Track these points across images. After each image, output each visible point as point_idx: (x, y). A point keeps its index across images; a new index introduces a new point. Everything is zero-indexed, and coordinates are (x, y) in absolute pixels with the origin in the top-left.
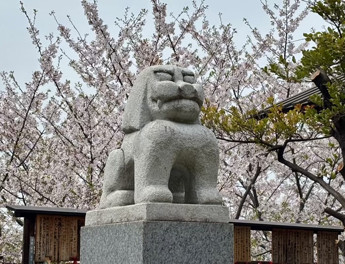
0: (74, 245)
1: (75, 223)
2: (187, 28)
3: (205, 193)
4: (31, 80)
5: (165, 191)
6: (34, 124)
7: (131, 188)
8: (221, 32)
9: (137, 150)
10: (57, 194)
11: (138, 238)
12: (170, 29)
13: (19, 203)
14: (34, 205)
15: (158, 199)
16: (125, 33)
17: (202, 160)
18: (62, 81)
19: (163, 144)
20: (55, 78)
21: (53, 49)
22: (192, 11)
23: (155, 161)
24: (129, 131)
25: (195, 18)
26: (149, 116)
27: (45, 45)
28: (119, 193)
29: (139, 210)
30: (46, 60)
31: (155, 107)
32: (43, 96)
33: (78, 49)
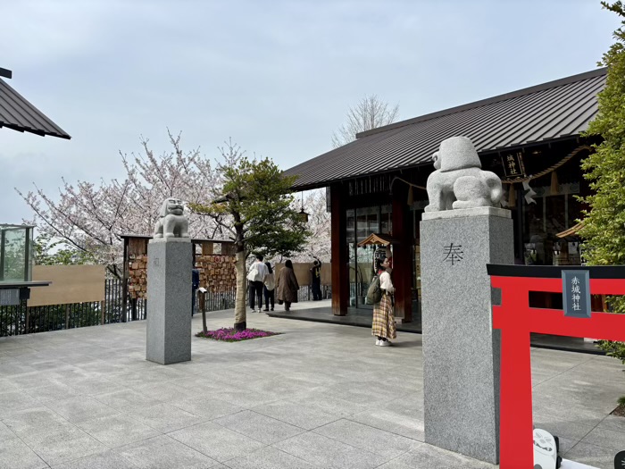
0: (144, 249)
1: (144, 241)
2: (191, 160)
3: (184, 234)
4: (124, 183)
5: (172, 234)
6: (125, 200)
7: (162, 233)
8: (205, 162)
9: (164, 222)
10: (135, 229)
11: (164, 247)
12: (183, 161)
13: (120, 233)
14: (126, 234)
15: (170, 236)
16: (164, 163)
17: (184, 226)
18: (137, 183)
19: (171, 221)
20: (134, 181)
21: (133, 171)
22: (193, 153)
23: (169, 226)
24: (162, 217)
25: (195, 156)
26: (167, 213)
27: (130, 169)
28: (159, 235)
29: (165, 239)
30: (131, 174)
31: (169, 210)
32: (129, 188)
33: (144, 169)
